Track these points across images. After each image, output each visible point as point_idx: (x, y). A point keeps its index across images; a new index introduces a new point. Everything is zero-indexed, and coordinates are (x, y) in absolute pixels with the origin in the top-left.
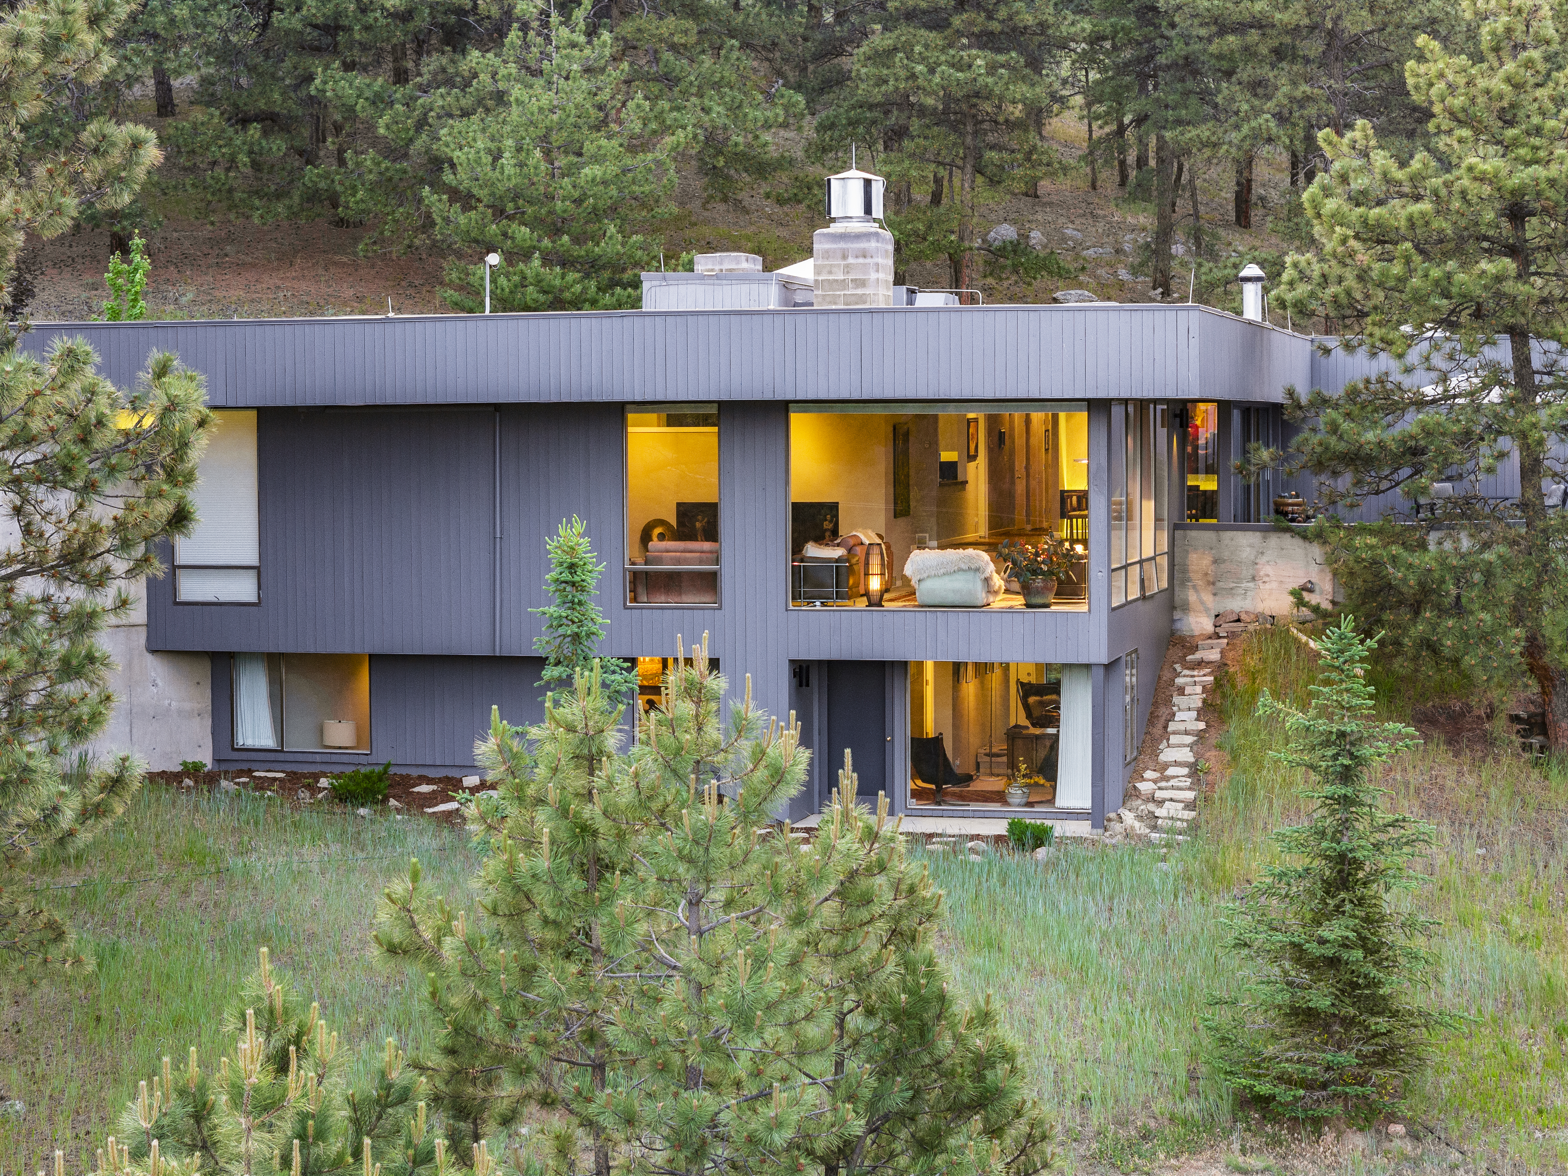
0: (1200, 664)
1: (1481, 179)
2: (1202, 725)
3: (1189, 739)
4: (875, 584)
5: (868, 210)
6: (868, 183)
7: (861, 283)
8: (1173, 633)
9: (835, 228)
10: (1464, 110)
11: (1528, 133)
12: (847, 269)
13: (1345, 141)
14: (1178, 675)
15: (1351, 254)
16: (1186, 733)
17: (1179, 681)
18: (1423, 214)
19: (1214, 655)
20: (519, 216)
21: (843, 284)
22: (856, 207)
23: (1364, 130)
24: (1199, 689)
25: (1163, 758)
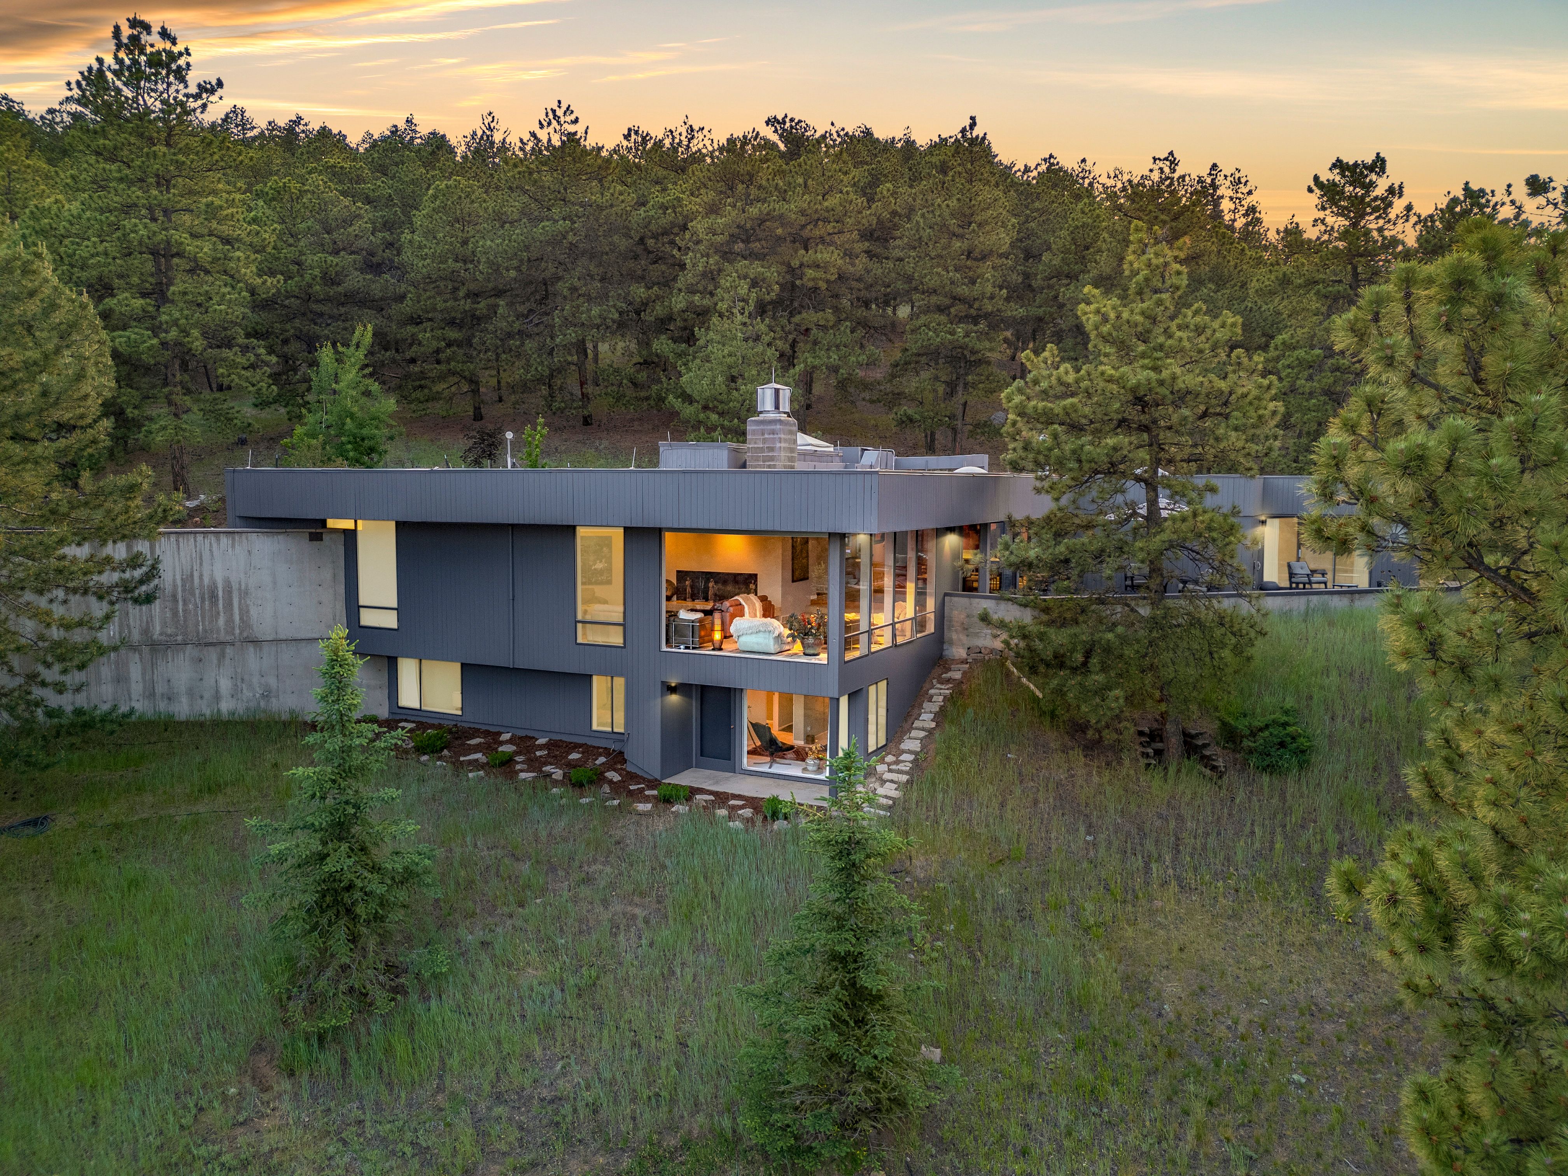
0: (949, 681)
1: (1110, 380)
2: (933, 725)
3: (922, 734)
4: (717, 636)
5: (777, 407)
6: (777, 391)
7: (771, 449)
8: (941, 657)
9: (762, 417)
10: (1110, 334)
11: (1155, 349)
12: (765, 441)
13: (1040, 359)
14: (932, 687)
15: (1019, 432)
16: (923, 729)
17: (932, 691)
18: (1073, 405)
19: (957, 675)
20: (713, 409)
21: (762, 450)
22: (769, 405)
23: (1051, 351)
24: (941, 698)
25: (903, 746)
